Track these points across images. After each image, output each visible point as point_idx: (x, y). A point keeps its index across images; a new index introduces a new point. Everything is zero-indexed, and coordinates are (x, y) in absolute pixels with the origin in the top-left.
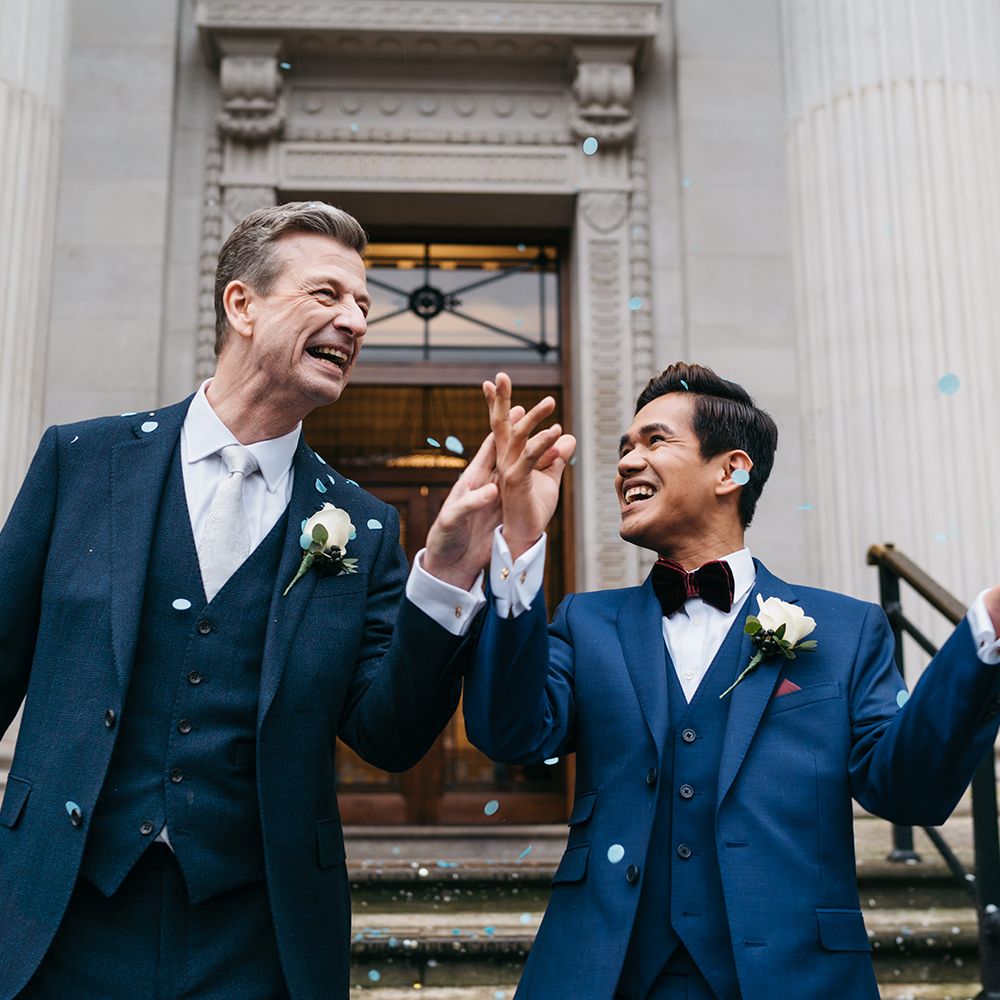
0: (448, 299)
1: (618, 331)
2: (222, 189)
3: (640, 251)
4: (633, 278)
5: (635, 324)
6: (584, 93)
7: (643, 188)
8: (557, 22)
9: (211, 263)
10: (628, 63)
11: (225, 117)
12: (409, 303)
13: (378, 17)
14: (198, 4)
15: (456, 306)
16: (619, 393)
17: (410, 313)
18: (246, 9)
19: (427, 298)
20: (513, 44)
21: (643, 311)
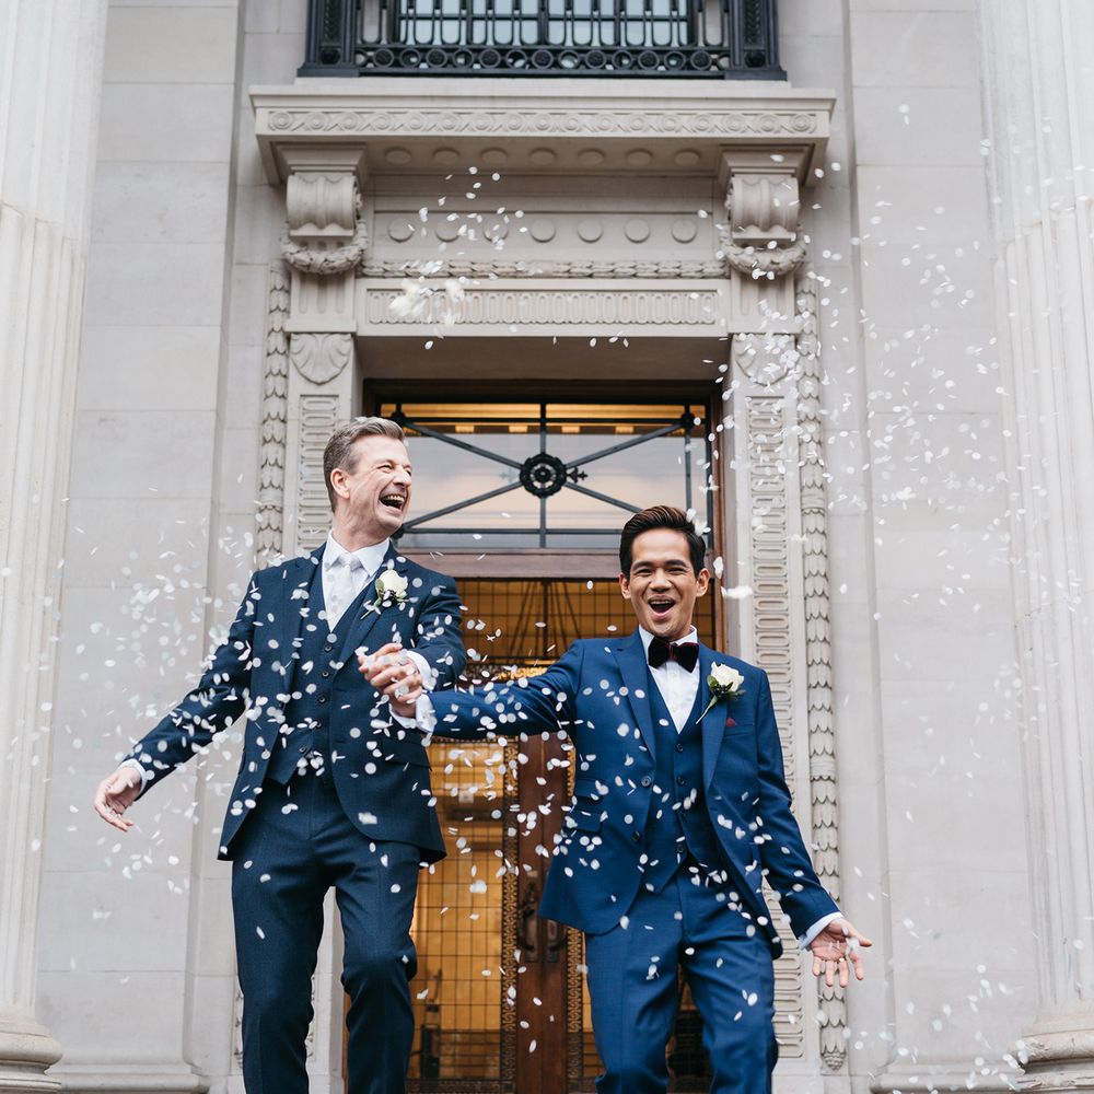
0: (571, 471)
1: (785, 508)
2: (288, 338)
3: (810, 408)
4: (802, 442)
5: (804, 500)
6: (737, 213)
7: (814, 329)
8: (704, 124)
9: (275, 428)
10: (793, 175)
11: (292, 248)
12: (521, 476)
13: (481, 123)
14: (258, 110)
15: (580, 479)
16: (786, 587)
17: (522, 489)
18: (318, 117)
19: (543, 469)
20: (650, 153)
21: (814, 484)
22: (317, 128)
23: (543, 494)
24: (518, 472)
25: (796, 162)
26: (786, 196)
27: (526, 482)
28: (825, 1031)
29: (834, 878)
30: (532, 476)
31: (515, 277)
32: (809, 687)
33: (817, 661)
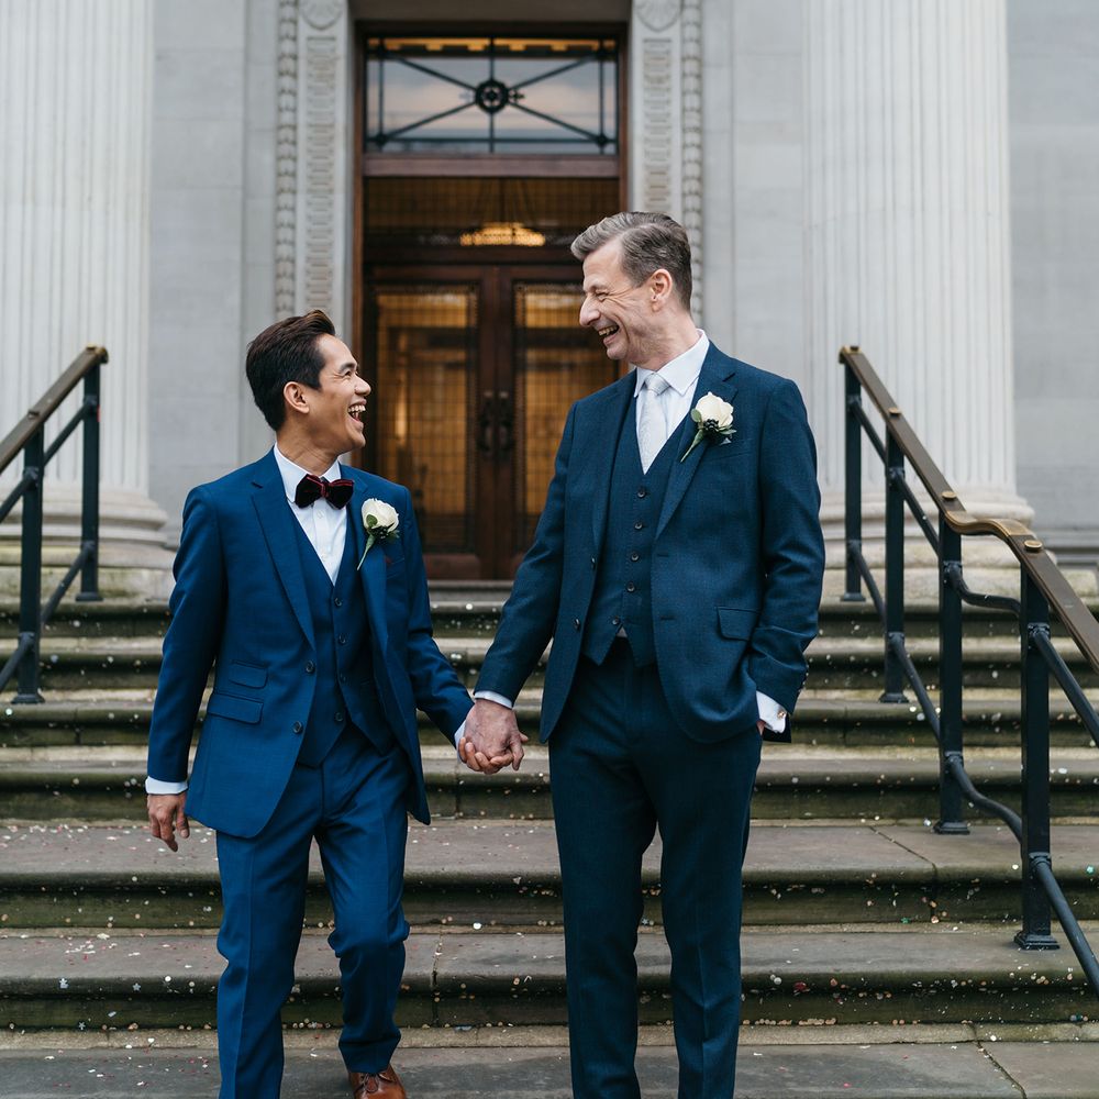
0: (512, 93)
1: (669, 127)
3: (692, 49)
4: (684, 75)
5: (685, 121)
9: (288, 64)
12: (475, 96)
15: (520, 99)
16: (669, 187)
17: (476, 107)
19: (492, 91)
21: (693, 109)
23: (492, 111)
24: (471, 94)
27: (479, 101)
30: (483, 97)
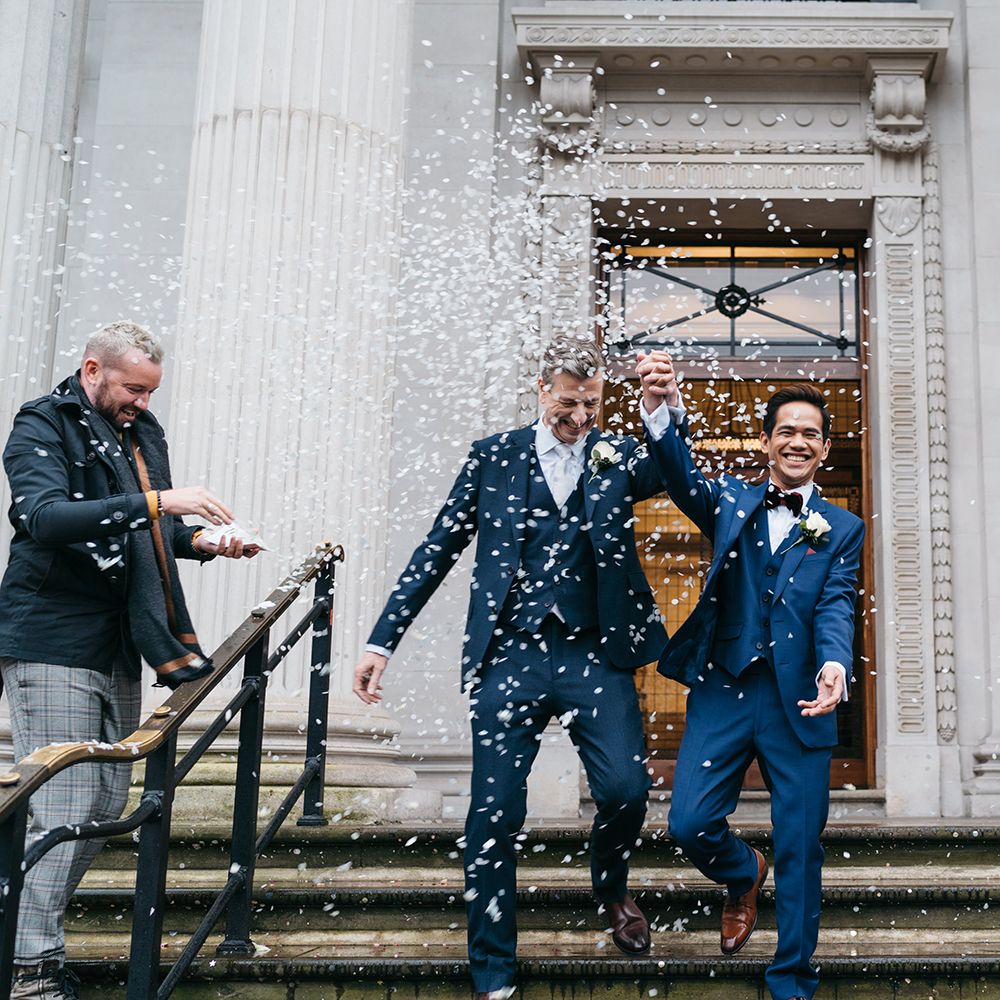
0: (754, 298)
1: (913, 329)
2: (542, 199)
3: (933, 253)
4: (926, 278)
5: (928, 322)
6: (879, 105)
7: (936, 193)
8: (854, 38)
10: (921, 76)
11: (545, 132)
12: (716, 301)
13: (686, 36)
14: (519, 27)
15: (760, 304)
16: (914, 387)
17: (717, 311)
18: (563, 31)
19: (733, 296)
20: (813, 59)
21: (935, 310)
22: (563, 40)
23: (733, 315)
24: (714, 298)
25: (923, 66)
26: (916, 92)
27: (720, 306)
28: (941, 713)
29: (948, 602)
30: (724, 301)
31: (712, 153)
32: (931, 461)
33: (937, 442)
